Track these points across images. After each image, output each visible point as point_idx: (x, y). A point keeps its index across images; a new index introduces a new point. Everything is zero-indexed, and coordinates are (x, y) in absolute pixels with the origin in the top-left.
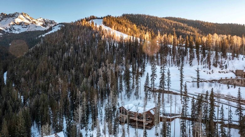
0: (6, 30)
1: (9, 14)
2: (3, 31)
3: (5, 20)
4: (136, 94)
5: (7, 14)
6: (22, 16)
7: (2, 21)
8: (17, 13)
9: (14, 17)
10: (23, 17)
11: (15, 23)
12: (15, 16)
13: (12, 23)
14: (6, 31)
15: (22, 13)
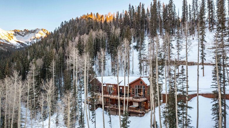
0: (28, 43)
1: (31, 30)
2: (25, 44)
3: (28, 36)
4: (127, 68)
5: (29, 31)
6: (42, 31)
7: (25, 36)
8: (37, 29)
9: (35, 33)
10: (43, 33)
11: (35, 37)
12: (36, 31)
13: (33, 38)
14: (27, 45)
15: (42, 29)
